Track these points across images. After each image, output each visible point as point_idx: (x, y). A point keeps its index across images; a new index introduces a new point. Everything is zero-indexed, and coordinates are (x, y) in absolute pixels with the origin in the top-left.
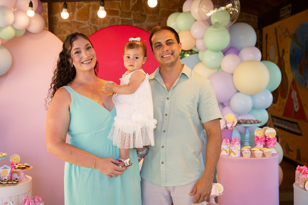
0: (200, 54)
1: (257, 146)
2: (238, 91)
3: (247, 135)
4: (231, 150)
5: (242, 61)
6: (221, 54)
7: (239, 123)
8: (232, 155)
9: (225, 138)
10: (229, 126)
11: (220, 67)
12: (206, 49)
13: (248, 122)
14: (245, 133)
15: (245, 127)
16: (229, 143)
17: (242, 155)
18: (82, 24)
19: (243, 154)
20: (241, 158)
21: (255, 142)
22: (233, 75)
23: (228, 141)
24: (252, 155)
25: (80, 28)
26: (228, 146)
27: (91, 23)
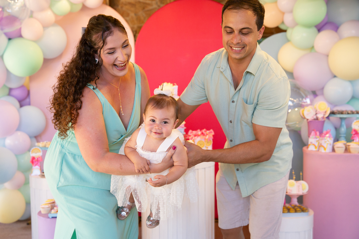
0: (289, 33)
1: (355, 141)
2: (335, 76)
3: (343, 129)
4: (321, 144)
5: (340, 38)
6: (315, 30)
7: (333, 113)
8: (322, 150)
9: (313, 130)
10: (320, 116)
11: (313, 47)
12: (295, 24)
13: (344, 112)
14: (341, 126)
15: (341, 118)
16: (318, 136)
17: (333, 150)
18: (149, 4)
19: (336, 149)
20: (333, 153)
21: (353, 137)
22: (327, 56)
23: (318, 133)
24: (347, 150)
25: (146, 9)
26: (318, 139)
27: (159, 4)
